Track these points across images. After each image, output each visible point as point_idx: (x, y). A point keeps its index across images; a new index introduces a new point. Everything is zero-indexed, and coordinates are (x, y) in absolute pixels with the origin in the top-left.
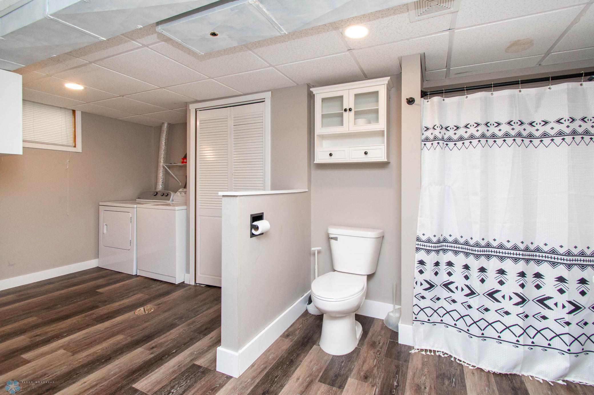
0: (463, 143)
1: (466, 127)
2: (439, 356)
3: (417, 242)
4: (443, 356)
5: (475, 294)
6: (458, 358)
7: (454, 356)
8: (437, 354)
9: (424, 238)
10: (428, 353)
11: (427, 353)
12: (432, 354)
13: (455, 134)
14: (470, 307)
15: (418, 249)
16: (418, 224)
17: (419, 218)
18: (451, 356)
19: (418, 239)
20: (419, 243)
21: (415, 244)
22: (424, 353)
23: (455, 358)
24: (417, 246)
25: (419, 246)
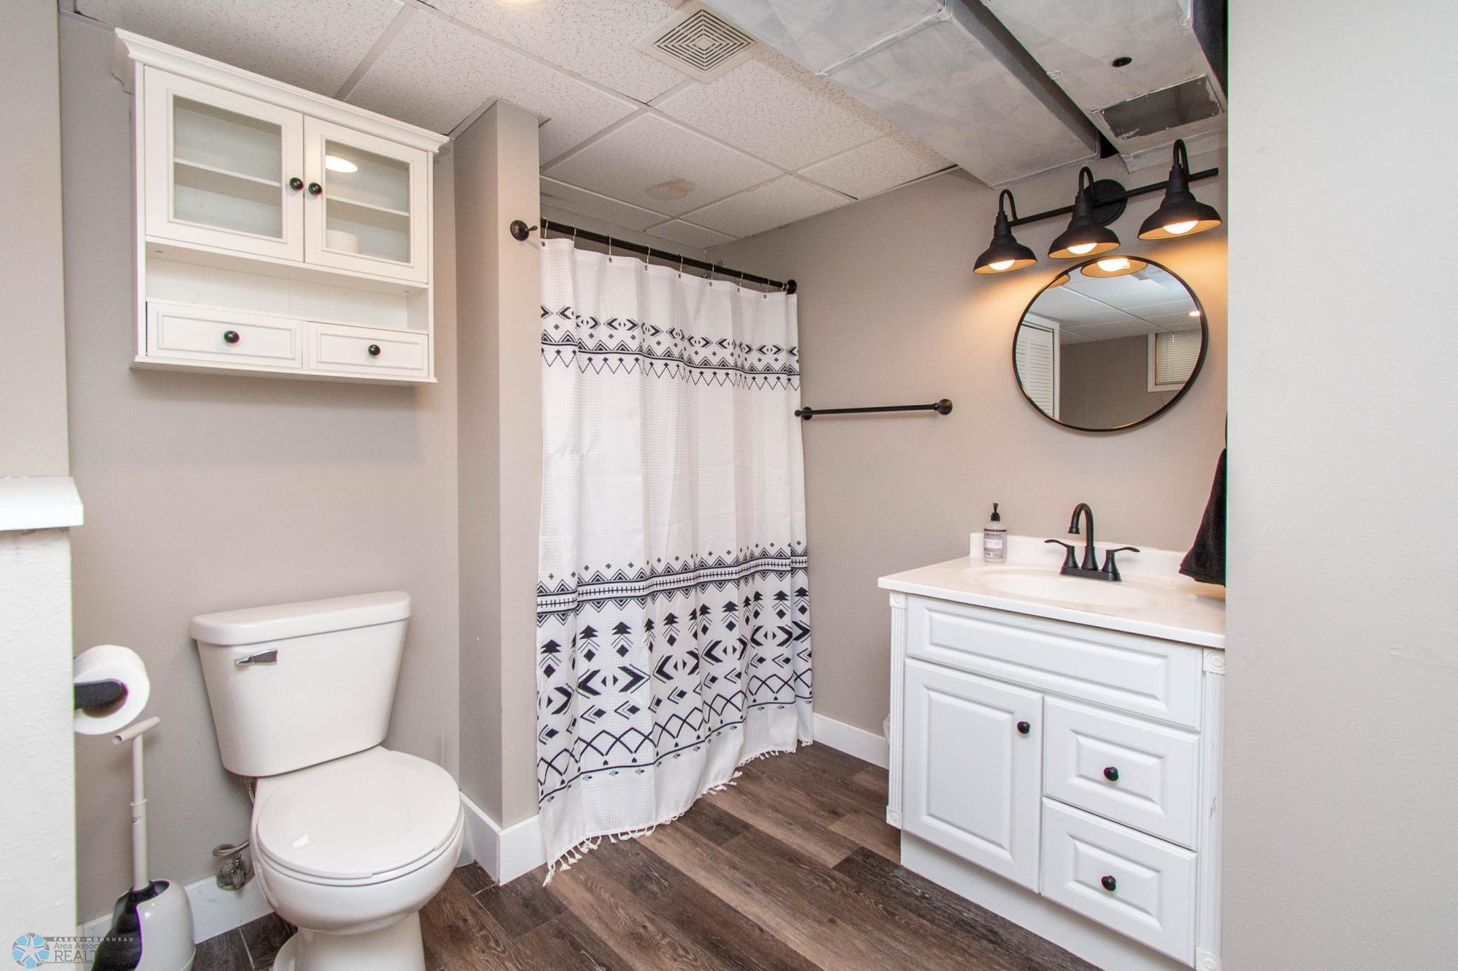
0: (606, 360)
1: (610, 324)
2: (591, 851)
3: (539, 599)
4: (595, 847)
5: (642, 678)
6: (618, 831)
7: (609, 833)
8: (584, 850)
9: (552, 585)
10: (571, 861)
11: (570, 863)
12: (578, 856)
13: (591, 336)
14: (634, 710)
15: (542, 616)
16: (541, 553)
17: (541, 537)
18: (605, 837)
19: (542, 592)
20: (544, 599)
21: (533, 604)
22: (565, 867)
23: (615, 836)
24: (540, 609)
25: (545, 609)
